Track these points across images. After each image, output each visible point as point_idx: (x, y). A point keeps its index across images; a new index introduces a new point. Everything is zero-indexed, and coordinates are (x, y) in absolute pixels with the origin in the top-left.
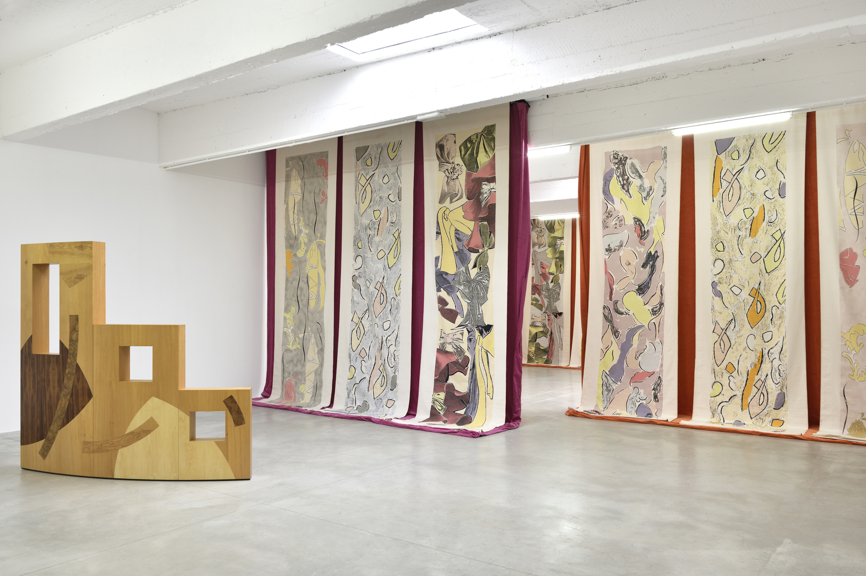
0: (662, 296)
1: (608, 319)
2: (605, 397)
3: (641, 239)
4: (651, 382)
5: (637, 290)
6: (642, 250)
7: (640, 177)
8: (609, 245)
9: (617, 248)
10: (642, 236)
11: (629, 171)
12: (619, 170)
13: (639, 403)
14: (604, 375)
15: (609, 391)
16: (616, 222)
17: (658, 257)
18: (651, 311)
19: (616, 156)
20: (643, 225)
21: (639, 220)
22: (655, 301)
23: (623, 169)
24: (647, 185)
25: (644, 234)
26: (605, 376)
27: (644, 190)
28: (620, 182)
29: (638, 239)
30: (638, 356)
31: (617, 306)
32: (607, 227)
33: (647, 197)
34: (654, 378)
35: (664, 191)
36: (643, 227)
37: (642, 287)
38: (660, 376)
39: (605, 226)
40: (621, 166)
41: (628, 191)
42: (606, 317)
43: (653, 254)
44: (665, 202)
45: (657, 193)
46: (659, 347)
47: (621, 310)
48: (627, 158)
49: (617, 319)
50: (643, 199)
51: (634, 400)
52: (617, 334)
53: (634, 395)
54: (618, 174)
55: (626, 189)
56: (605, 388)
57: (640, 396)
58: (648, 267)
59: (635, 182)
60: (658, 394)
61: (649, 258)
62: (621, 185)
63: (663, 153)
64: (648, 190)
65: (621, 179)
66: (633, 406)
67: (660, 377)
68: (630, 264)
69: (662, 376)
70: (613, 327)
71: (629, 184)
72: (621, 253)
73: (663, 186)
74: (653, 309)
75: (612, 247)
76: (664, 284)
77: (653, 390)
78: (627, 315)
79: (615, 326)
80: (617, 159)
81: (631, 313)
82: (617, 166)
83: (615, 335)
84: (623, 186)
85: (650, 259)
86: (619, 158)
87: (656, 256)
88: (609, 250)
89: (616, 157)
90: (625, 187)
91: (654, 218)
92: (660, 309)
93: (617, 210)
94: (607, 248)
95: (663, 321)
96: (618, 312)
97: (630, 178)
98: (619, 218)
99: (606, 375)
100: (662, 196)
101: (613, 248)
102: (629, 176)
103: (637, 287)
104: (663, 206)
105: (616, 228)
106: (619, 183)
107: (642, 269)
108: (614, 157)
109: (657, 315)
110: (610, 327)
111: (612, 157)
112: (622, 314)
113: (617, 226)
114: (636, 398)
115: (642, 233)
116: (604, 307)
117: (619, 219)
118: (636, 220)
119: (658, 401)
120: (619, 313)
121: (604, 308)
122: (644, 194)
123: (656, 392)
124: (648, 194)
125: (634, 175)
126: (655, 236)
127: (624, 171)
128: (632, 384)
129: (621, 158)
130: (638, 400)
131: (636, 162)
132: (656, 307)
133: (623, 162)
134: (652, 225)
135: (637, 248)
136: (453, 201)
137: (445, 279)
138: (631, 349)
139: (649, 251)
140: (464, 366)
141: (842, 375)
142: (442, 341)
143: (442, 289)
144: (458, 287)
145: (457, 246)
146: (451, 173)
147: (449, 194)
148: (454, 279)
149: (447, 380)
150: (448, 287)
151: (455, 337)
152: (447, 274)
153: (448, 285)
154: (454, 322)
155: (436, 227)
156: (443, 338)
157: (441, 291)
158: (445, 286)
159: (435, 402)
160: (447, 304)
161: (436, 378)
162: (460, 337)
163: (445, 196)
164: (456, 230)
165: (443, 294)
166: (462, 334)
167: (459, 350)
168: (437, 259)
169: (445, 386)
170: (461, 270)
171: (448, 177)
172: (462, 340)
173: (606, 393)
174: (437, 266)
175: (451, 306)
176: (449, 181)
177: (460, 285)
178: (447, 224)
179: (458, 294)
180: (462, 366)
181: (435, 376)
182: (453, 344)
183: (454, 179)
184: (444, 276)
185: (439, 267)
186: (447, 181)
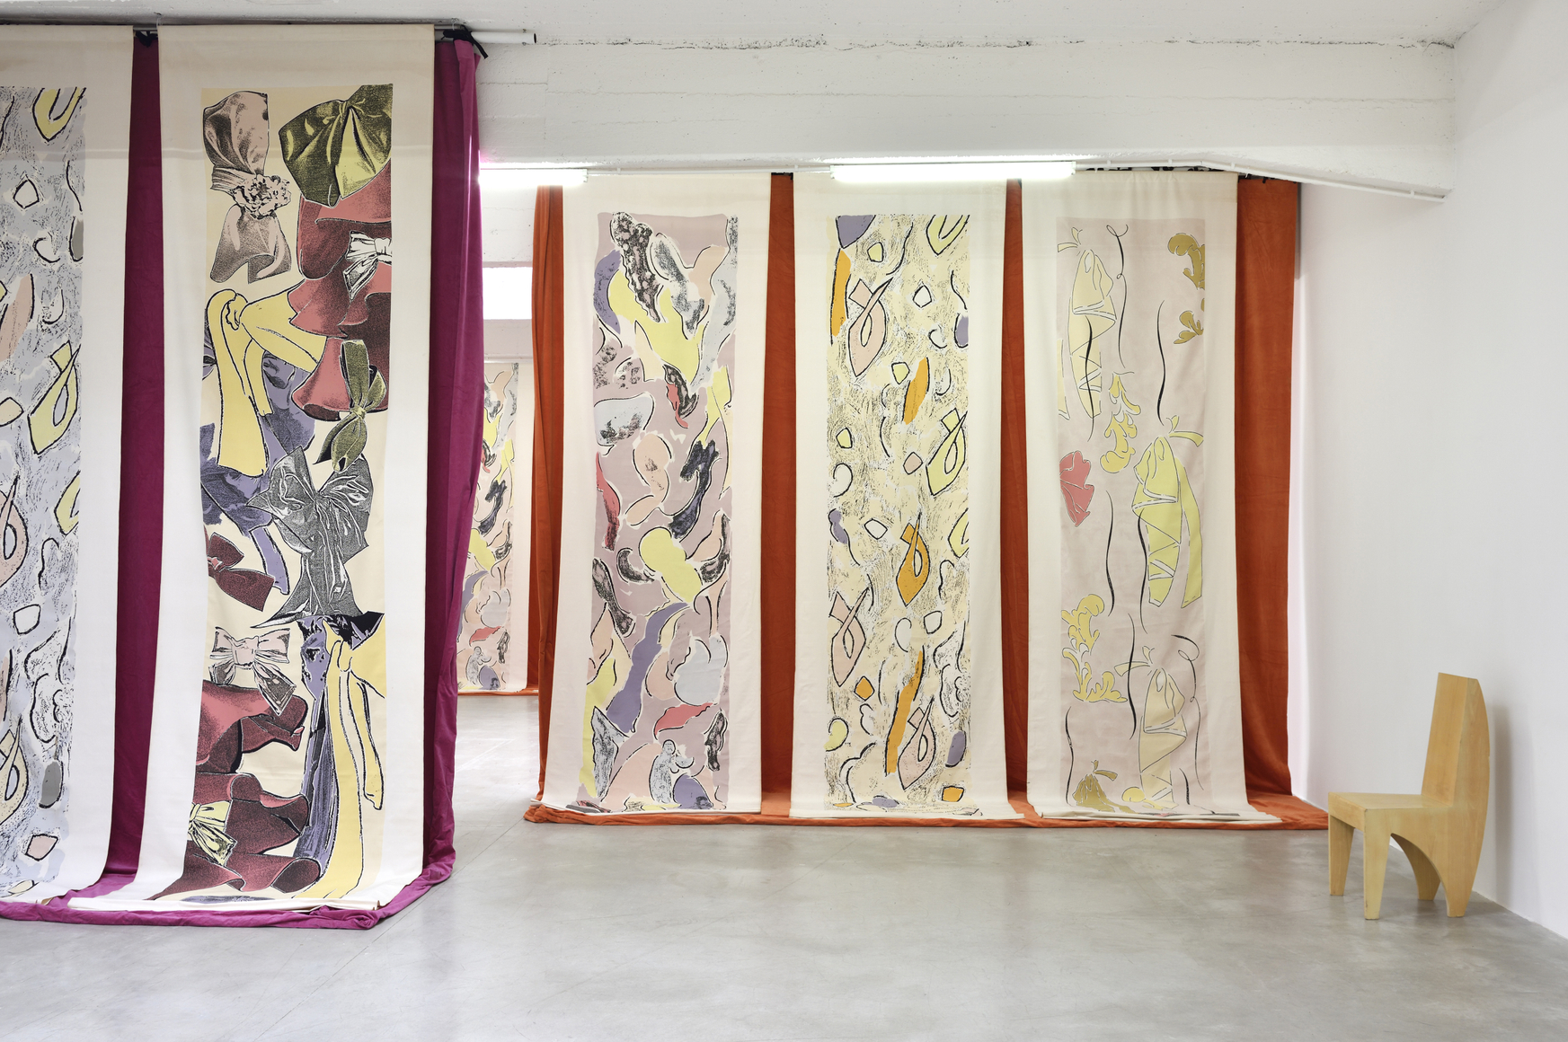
0: (725, 538)
1: (604, 590)
2: (600, 767)
3: (680, 414)
4: (700, 728)
5: (671, 525)
6: (682, 437)
7: (679, 277)
8: (609, 424)
9: (627, 431)
10: (681, 408)
11: (656, 261)
12: (631, 258)
13: (678, 775)
14: (595, 717)
15: (609, 753)
16: (624, 373)
17: (715, 454)
18: (700, 572)
19: (624, 224)
20: (684, 383)
21: (676, 372)
22: (710, 551)
23: (641, 256)
24: (693, 296)
25: (687, 404)
26: (600, 720)
27: (687, 307)
28: (634, 283)
29: (674, 413)
30: (671, 670)
31: (626, 561)
32: (605, 383)
33: (692, 322)
34: (709, 719)
35: (730, 313)
36: (683, 389)
37: (681, 519)
38: (723, 712)
39: (600, 380)
40: (635, 249)
41: (652, 305)
42: (600, 586)
43: (704, 448)
44: (734, 336)
45: (714, 317)
46: (719, 651)
47: (635, 569)
48: (650, 232)
49: (627, 591)
50: (685, 326)
51: (664, 769)
52: (624, 625)
53: (665, 757)
54: (630, 266)
55: (649, 301)
56: (598, 747)
57: (679, 760)
58: (694, 477)
59: (669, 288)
60: (719, 753)
61: (696, 456)
62: (636, 290)
63: (729, 231)
64: (695, 307)
65: (635, 277)
66: (664, 783)
67: (721, 715)
68: (655, 467)
69: (727, 712)
70: (615, 608)
71: (655, 290)
72: (636, 442)
73: (728, 301)
74: (703, 568)
75: (616, 427)
76: (730, 513)
77: (706, 744)
78: (650, 582)
79: (620, 605)
80: (628, 231)
81: (657, 577)
82: (626, 247)
83: (620, 627)
84: (640, 294)
85: (699, 459)
86: (631, 230)
87: (711, 452)
88: (608, 434)
89: (626, 227)
90: (646, 296)
91: (708, 369)
92: (720, 567)
93: (627, 346)
94: (606, 429)
95: (728, 593)
96: (628, 573)
97: (657, 277)
98: (630, 364)
99: (600, 716)
100: (726, 324)
101: (617, 431)
102: (654, 272)
103: (671, 519)
104: (727, 344)
105: (624, 385)
106: (632, 287)
107: (681, 479)
108: (620, 226)
109: (714, 580)
110: (608, 607)
111: (615, 226)
112: (638, 578)
113: (627, 382)
114: (670, 765)
115: (681, 401)
116: (596, 564)
117: (631, 367)
118: (670, 371)
119: (718, 767)
120: (631, 578)
121: (594, 566)
122: (688, 317)
123: (714, 749)
124: (696, 317)
125: (667, 271)
126: (709, 408)
127: (643, 260)
128: (658, 734)
129: (637, 231)
130: (675, 769)
131: (670, 244)
132: (712, 564)
133: (641, 240)
134: (703, 384)
135: (672, 432)
136: (260, 274)
137: (232, 488)
138: (656, 656)
139: (697, 440)
140: (291, 724)
141: (1063, 692)
142: (220, 659)
143: (222, 516)
144: (271, 510)
145: (270, 401)
146: (254, 198)
147: (246, 255)
148: (258, 489)
149: (236, 764)
150: (242, 510)
151: (263, 646)
152: (236, 474)
153: (240, 505)
154: (259, 606)
155: (203, 342)
156: (222, 650)
157: (219, 521)
158: (232, 506)
159: (200, 830)
160: (238, 557)
161: (202, 763)
162: (280, 646)
163: (233, 260)
164: (267, 355)
165: (227, 529)
166: (285, 639)
167: (276, 682)
168: (207, 432)
169: (230, 784)
170: (282, 464)
171: (243, 210)
172: (286, 655)
173: (602, 758)
174: (209, 452)
175: (251, 561)
176: (246, 219)
177: (277, 503)
178: (237, 339)
179: (273, 530)
180: (284, 726)
181: (200, 757)
182: (258, 667)
183: (261, 217)
184: (229, 479)
185: (213, 454)
186: (241, 218)
